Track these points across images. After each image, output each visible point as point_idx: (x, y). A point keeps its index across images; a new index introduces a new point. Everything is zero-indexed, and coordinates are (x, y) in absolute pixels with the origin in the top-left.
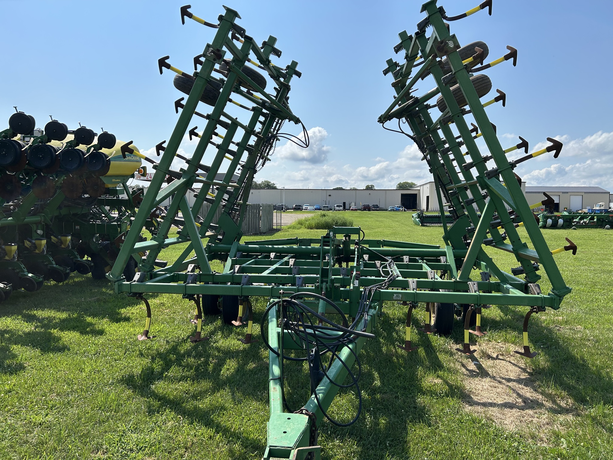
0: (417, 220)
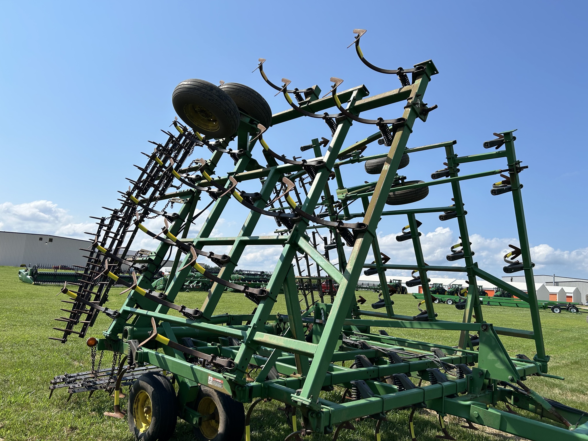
0: (29, 277)
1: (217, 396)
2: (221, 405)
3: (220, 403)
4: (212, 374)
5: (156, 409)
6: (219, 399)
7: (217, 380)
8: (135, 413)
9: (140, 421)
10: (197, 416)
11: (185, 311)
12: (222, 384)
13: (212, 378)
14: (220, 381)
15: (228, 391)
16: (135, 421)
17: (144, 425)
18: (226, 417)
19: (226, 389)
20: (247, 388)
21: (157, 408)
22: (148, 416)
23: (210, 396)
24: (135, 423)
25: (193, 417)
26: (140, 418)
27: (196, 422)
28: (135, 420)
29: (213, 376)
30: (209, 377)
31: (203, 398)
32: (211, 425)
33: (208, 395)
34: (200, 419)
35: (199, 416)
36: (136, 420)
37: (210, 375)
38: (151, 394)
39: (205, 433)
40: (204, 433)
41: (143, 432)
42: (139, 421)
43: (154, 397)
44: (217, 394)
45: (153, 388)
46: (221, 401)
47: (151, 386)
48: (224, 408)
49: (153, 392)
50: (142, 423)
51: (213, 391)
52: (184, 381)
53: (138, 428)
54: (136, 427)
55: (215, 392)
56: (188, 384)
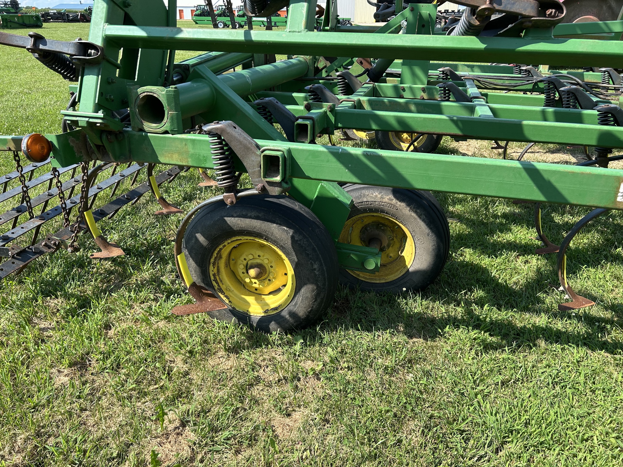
1: (408, 209)
3: (419, 220)
6: (413, 214)
8: (217, 283)
9: (236, 295)
10: (375, 255)
16: (224, 299)
17: (251, 300)
18: (437, 242)
22: (254, 281)
23: (383, 211)
25: (363, 259)
26: (232, 288)
27: (376, 265)
28: (222, 296)
33: (372, 211)
35: (379, 253)
36: (226, 296)
41: (263, 315)
42: (231, 294)
43: (302, 247)
44: (408, 205)
45: (290, 228)
46: (420, 217)
47: (280, 225)
48: (431, 229)
49: (292, 237)
50: (243, 296)
51: (394, 201)
52: (329, 195)
53: (240, 308)
54: (234, 308)
55: (399, 203)
56: (342, 198)
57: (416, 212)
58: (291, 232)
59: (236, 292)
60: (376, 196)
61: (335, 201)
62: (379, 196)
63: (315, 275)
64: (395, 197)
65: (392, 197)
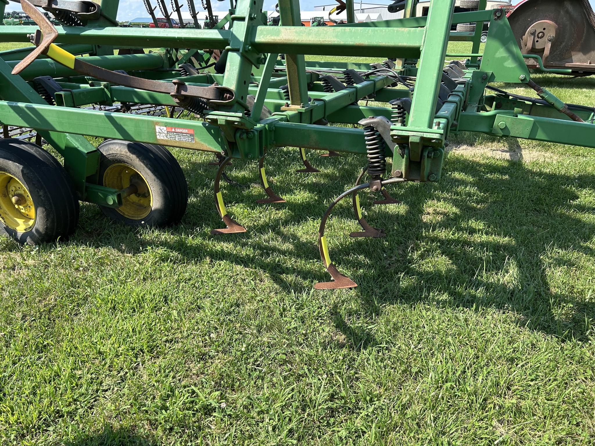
1: (138, 159)
2: (149, 171)
3: (146, 169)
4: (163, 122)
5: (41, 196)
6: (142, 164)
7: (178, 130)
9: (10, 217)
10: (113, 193)
11: (57, 7)
12: (192, 135)
13: (165, 128)
14: (186, 131)
15: (209, 144)
16: (1, 219)
17: (20, 221)
18: (163, 187)
19: (203, 143)
20: (256, 133)
21: (41, 193)
22: (21, 207)
23: (124, 162)
24: (3, 222)
25: (106, 197)
26: (8, 213)
27: (114, 201)
29: (166, 125)
30: (157, 128)
31: (110, 167)
32: (131, 200)
33: (118, 161)
34: (119, 196)
35: (116, 192)
36: (2, 217)
37: (157, 123)
38: (20, 174)
39: (126, 213)
40: (124, 213)
41: (24, 232)
42: (7, 216)
43: (29, 178)
44: (138, 157)
45: (21, 164)
46: (146, 166)
47: (14, 162)
48: (156, 175)
49: (22, 171)
50: (15, 219)
51: (129, 154)
52: (72, 146)
53: (11, 227)
54: (7, 226)
55: (131, 155)
56: (81, 149)
57: (143, 162)
58: (21, 167)
59: (10, 215)
60: (117, 149)
61: (76, 150)
62: (119, 150)
63: (42, 200)
64: (129, 150)
65: (127, 151)
